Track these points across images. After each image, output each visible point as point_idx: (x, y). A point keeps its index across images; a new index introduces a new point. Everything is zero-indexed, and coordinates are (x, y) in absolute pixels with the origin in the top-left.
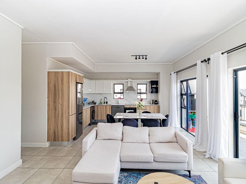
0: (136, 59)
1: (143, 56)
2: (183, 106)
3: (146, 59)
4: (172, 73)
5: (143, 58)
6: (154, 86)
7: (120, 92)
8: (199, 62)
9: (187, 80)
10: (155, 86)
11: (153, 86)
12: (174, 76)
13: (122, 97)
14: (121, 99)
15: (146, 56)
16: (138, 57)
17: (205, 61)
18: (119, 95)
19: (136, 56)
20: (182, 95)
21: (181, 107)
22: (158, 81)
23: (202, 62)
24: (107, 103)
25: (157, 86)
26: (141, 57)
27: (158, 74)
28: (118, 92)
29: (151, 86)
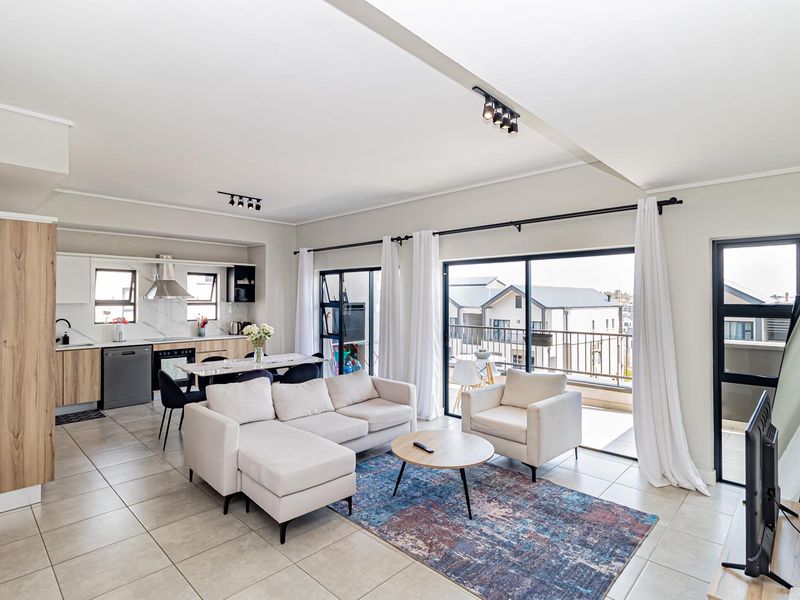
0: (232, 202)
1: (250, 199)
2: (325, 333)
3: (258, 208)
4: (304, 251)
5: (250, 205)
6: (244, 283)
7: (119, 297)
8: (387, 240)
9: (341, 272)
10: (246, 282)
11: (239, 282)
12: (306, 258)
13: (129, 317)
14: (125, 322)
15: (258, 200)
16: (236, 199)
17: (399, 239)
18: (117, 312)
19: (232, 196)
20: (323, 306)
21: (322, 336)
22: (254, 267)
23: (392, 240)
24: (66, 340)
25: (252, 282)
26: (246, 201)
27: (252, 249)
28: (110, 298)
29: (236, 282)
